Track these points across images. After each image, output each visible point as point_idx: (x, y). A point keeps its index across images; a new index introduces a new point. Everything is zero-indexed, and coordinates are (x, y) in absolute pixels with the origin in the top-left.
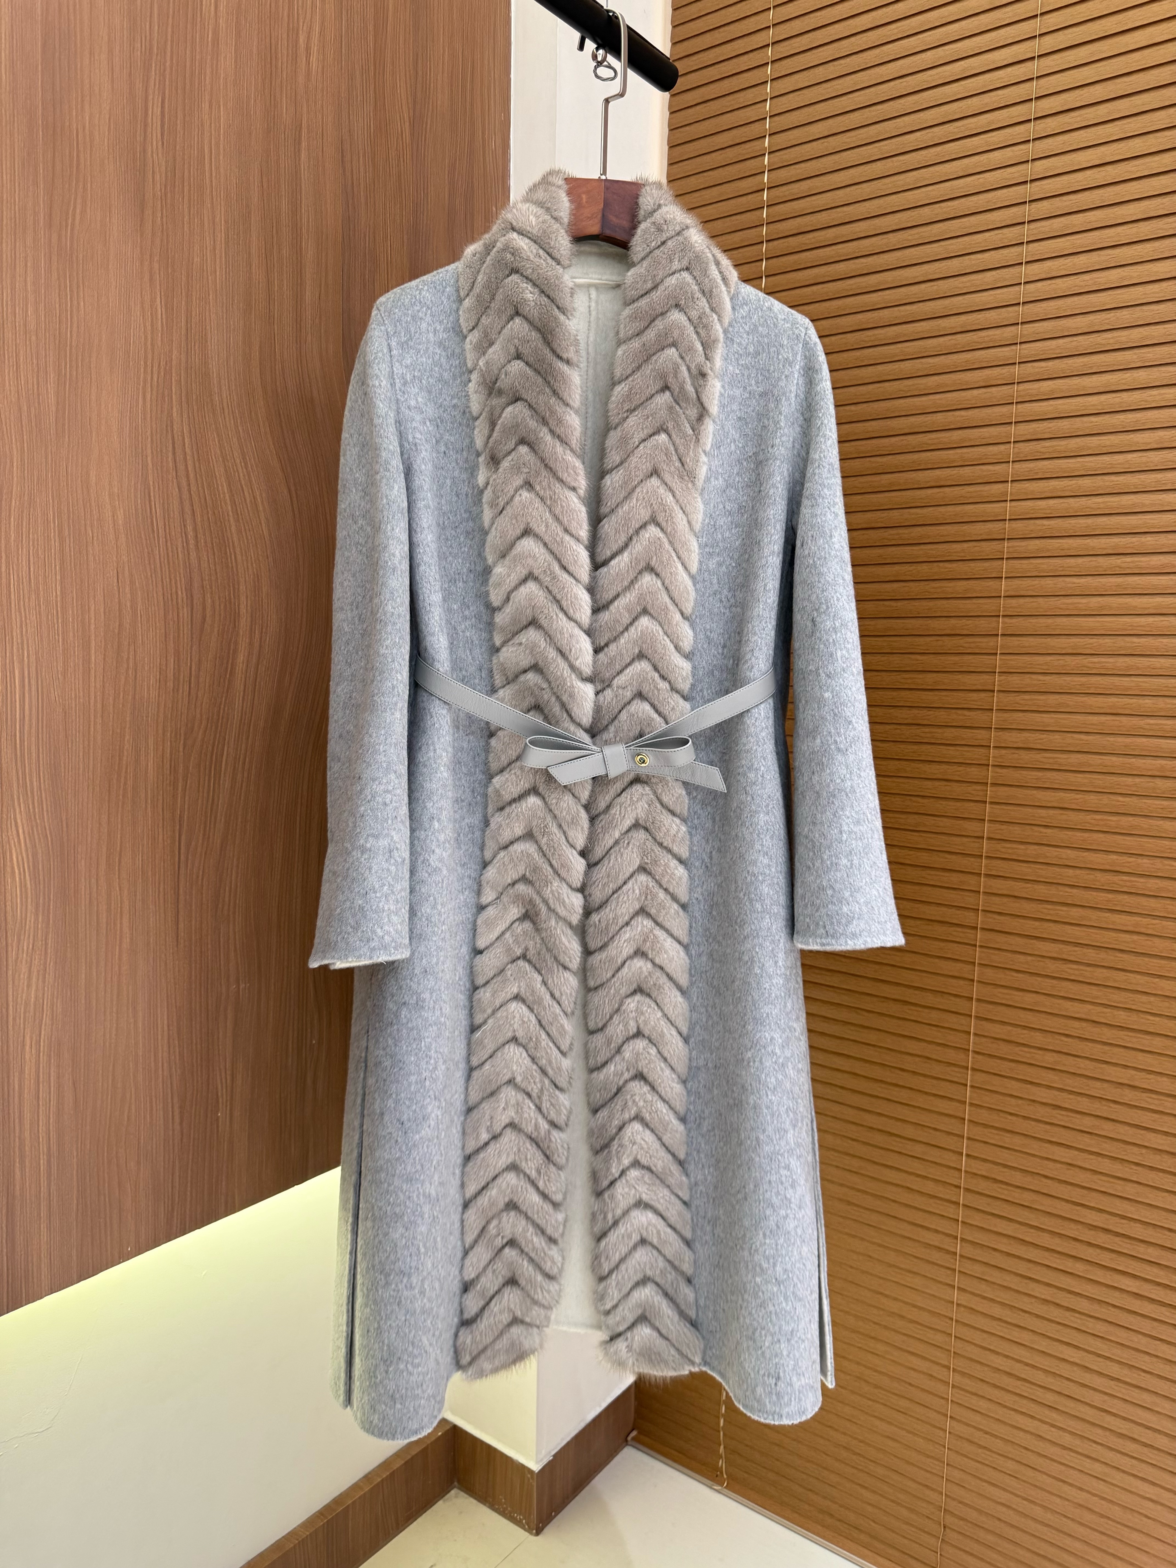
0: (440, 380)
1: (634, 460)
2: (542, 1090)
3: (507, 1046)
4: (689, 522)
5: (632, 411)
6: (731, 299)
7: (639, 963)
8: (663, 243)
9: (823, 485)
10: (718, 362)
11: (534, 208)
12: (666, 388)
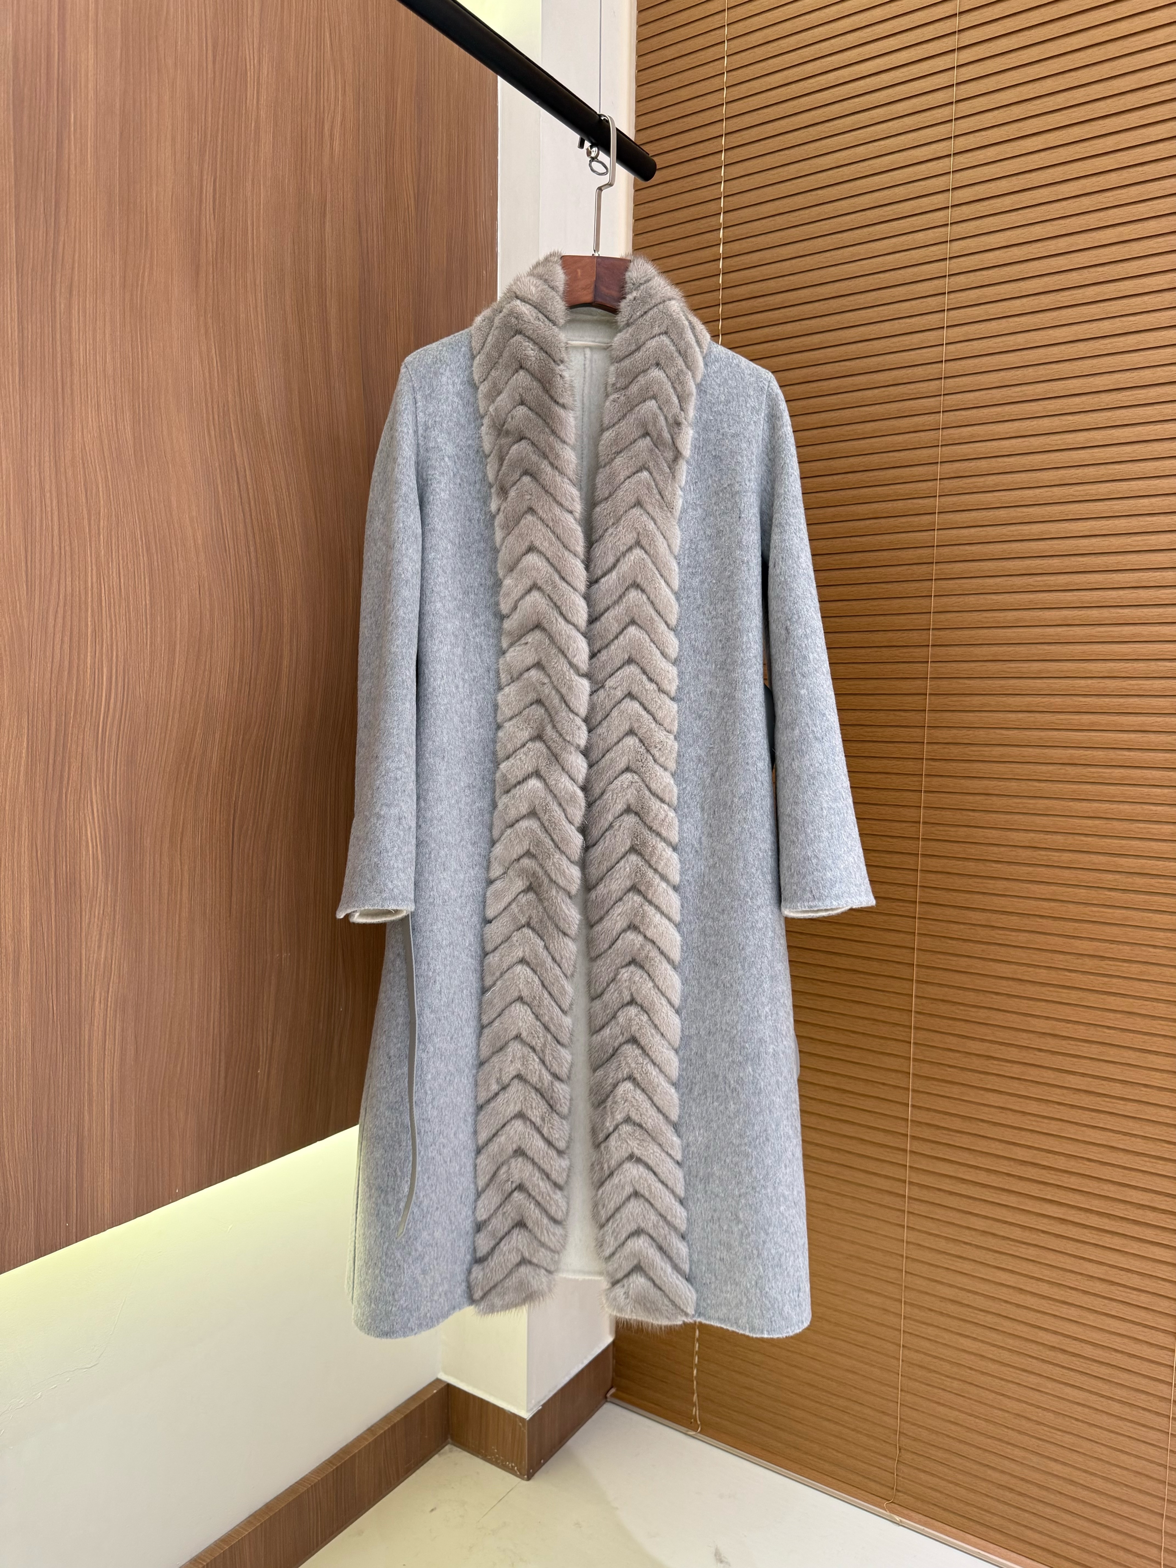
0: (458, 424)
1: (620, 493)
2: (545, 1045)
3: (513, 1005)
4: (669, 546)
5: (618, 453)
6: (704, 358)
7: (631, 936)
8: (645, 313)
9: (789, 514)
10: (692, 413)
11: (535, 281)
12: (647, 434)
